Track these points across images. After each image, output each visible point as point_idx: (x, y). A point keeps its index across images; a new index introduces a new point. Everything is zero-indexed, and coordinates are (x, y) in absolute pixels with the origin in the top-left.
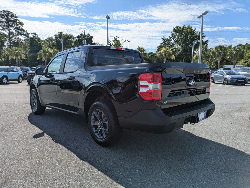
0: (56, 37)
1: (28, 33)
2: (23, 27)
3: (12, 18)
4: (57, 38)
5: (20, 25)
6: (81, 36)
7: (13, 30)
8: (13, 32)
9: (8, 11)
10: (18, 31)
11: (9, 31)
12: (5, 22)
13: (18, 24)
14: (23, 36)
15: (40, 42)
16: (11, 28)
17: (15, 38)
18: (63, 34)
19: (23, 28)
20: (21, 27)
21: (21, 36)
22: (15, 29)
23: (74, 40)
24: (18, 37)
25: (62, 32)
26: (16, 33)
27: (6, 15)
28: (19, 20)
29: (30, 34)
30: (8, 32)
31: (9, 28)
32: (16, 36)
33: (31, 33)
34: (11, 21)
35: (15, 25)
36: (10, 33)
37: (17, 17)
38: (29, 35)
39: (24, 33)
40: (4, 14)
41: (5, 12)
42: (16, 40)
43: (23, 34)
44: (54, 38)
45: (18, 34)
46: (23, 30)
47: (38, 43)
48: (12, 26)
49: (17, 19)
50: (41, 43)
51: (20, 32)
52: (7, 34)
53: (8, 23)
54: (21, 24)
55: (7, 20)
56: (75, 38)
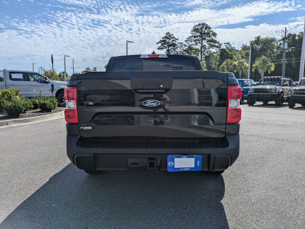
0: (251, 44)
1: (220, 45)
2: (216, 37)
3: (206, 30)
4: (253, 45)
5: (213, 37)
6: (289, 37)
7: (206, 43)
8: (205, 46)
9: (203, 24)
10: (210, 43)
11: (202, 44)
12: (199, 36)
13: (211, 35)
14: (214, 48)
15: (232, 52)
16: (204, 41)
17: (207, 52)
18: (262, 39)
19: (216, 39)
20: (214, 38)
21: (213, 48)
22: (208, 41)
23: (277, 45)
24: (210, 50)
25: (260, 37)
26: (209, 46)
27: (200, 28)
28: (212, 32)
29: (223, 44)
30: (200, 46)
31: (202, 42)
32: (209, 49)
33: (225, 44)
34: (204, 34)
35: (208, 37)
36: (203, 47)
37: (211, 28)
38: (221, 46)
39: (217, 45)
40: (199, 28)
41: (200, 25)
42: (208, 53)
43: (215, 46)
44: (248, 45)
45: (210, 47)
46: (215, 42)
47: (230, 54)
48: (205, 39)
49: (211, 30)
50: (233, 54)
51: (213, 44)
52: (199, 48)
53: (202, 36)
54: (215, 34)
55: (201, 33)
56: (280, 41)
